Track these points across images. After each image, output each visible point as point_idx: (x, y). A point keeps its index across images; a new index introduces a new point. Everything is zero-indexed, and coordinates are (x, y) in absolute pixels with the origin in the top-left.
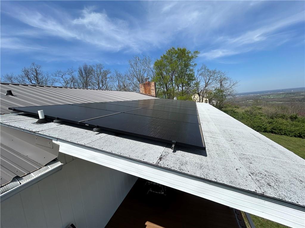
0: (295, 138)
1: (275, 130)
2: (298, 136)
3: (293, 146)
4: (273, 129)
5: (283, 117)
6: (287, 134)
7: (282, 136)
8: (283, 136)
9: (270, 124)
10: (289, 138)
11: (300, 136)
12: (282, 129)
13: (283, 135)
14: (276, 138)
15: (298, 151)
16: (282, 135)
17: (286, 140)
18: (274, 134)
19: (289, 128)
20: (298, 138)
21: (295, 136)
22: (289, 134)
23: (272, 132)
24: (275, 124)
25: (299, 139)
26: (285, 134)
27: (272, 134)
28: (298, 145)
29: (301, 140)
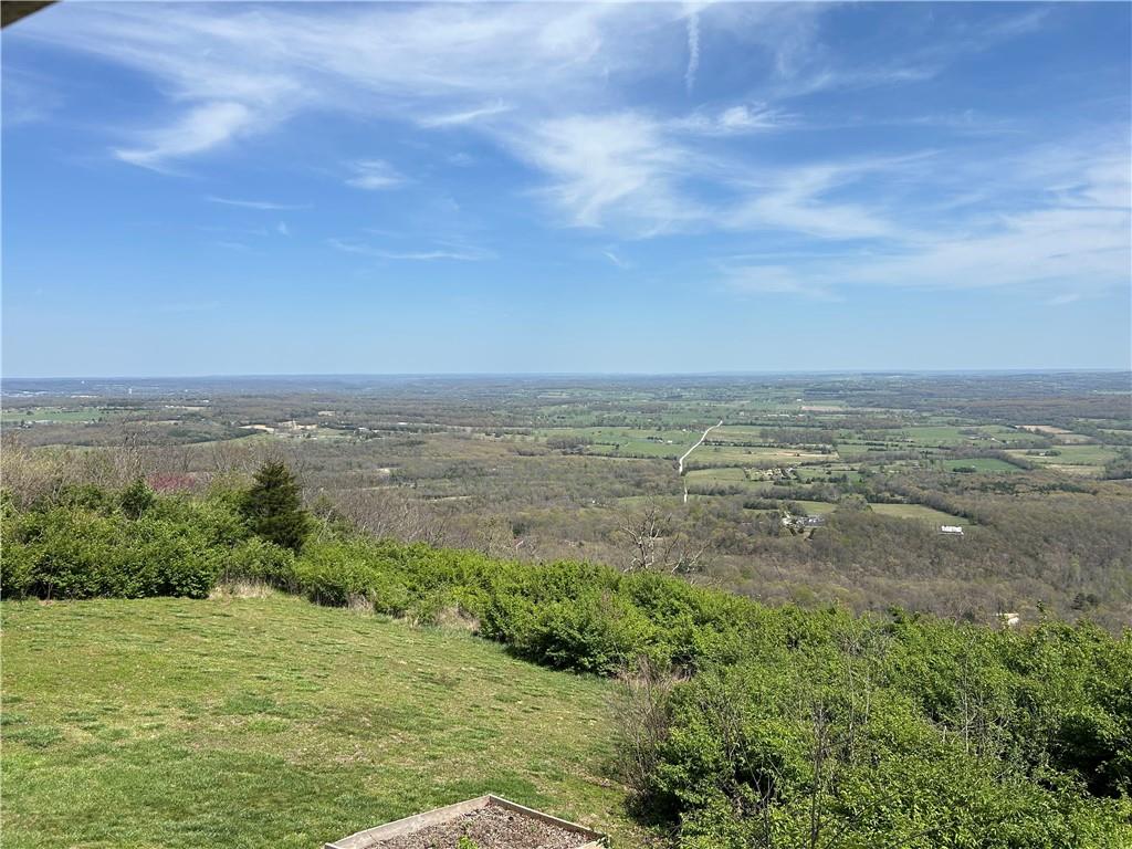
0: (147, 600)
1: (55, 571)
2: (159, 585)
3: (141, 636)
4: (48, 571)
5: (93, 500)
6: (110, 589)
7: (95, 601)
8: (99, 600)
9: (26, 542)
10: (125, 605)
11: (166, 590)
12: (86, 564)
13: (98, 594)
14: (65, 618)
15: (161, 652)
16: (89, 595)
17: (111, 618)
18: (53, 602)
19: (118, 554)
20: (161, 598)
21: (150, 594)
22: (123, 585)
23: (40, 591)
24: (53, 541)
25: (164, 600)
26: (105, 589)
27: (43, 603)
28: (160, 628)
29: (171, 603)
